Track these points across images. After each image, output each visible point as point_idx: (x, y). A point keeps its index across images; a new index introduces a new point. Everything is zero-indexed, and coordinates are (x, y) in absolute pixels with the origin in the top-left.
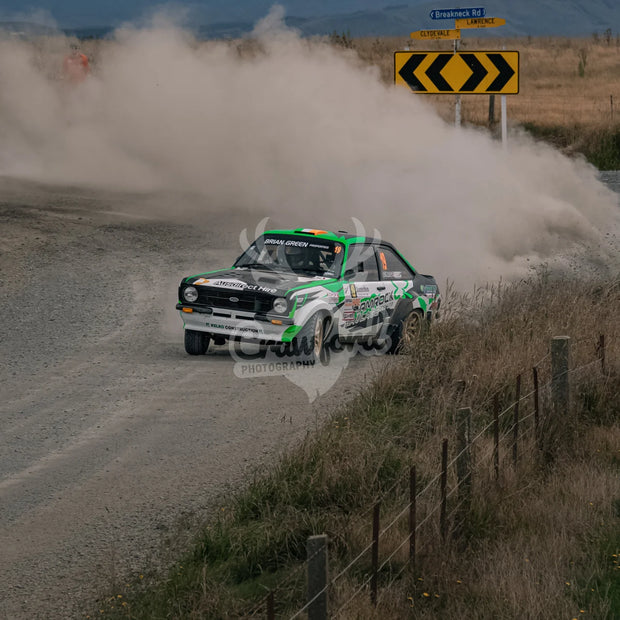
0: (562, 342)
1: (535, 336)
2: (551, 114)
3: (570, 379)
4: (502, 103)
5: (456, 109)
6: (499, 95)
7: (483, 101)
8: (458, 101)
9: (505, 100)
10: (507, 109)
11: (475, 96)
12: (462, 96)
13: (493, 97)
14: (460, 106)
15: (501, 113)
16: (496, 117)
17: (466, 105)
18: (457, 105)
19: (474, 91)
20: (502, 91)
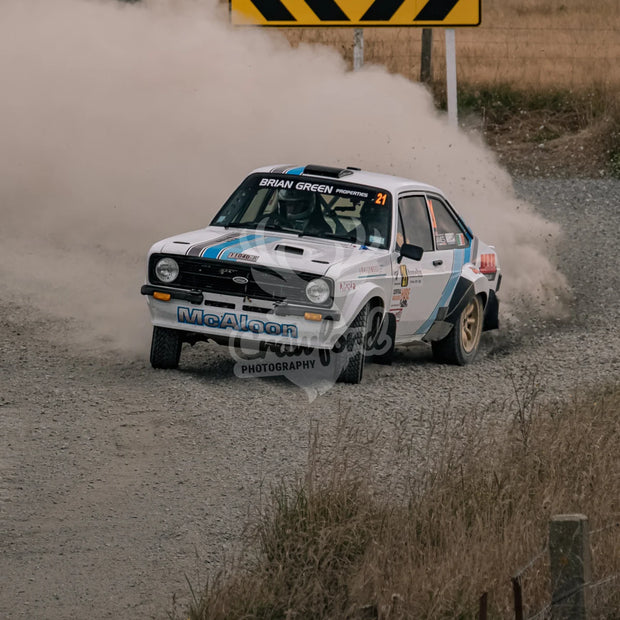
0: (571, 526)
1: (517, 516)
2: (548, 66)
3: (589, 603)
4: (447, 44)
5: (355, 56)
6: (441, 28)
7: (409, 40)
8: (358, 41)
9: (453, 38)
10: (457, 56)
11: (393, 30)
12: (365, 30)
13: (430, 32)
14: (362, 51)
15: (445, 64)
16: (436, 73)
17: (376, 48)
18: (356, 50)
19: (392, 21)
20: (446, 21)
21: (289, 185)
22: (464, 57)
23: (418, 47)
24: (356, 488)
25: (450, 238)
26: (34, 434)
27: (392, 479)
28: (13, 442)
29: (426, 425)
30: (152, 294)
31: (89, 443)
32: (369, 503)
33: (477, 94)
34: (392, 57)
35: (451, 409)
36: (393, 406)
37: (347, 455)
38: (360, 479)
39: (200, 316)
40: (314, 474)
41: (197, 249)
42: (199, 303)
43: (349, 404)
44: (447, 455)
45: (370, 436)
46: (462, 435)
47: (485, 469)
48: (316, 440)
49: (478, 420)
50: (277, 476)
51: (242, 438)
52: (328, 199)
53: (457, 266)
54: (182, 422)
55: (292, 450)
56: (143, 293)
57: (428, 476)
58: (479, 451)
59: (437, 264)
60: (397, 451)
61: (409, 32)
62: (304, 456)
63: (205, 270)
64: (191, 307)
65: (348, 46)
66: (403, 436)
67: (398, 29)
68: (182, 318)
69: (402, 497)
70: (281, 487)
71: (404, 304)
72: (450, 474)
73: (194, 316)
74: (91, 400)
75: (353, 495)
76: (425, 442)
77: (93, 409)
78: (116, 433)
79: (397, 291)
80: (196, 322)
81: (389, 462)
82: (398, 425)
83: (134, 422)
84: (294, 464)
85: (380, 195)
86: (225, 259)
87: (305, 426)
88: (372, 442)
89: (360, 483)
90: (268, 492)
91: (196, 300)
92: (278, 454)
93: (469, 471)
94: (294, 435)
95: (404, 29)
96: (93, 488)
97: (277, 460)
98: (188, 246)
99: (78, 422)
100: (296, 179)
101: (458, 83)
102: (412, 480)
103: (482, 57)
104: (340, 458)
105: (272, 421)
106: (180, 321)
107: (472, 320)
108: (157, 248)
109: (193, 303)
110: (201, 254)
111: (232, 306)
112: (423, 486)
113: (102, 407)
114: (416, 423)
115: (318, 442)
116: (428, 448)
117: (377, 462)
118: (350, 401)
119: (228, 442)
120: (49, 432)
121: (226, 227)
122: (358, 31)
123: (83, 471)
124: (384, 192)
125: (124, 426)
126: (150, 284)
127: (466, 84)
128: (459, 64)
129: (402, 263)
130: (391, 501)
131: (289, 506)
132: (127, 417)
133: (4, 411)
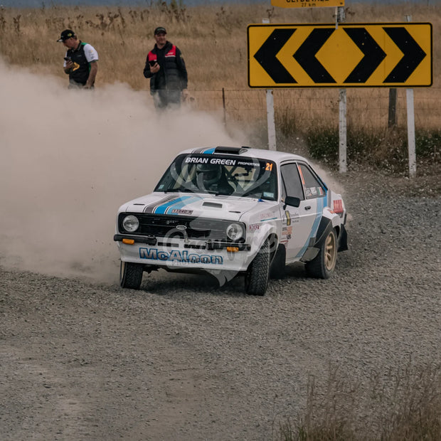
4: (408, 99)
5: (340, 109)
6: (403, 88)
7: (380, 97)
8: (343, 97)
9: (412, 95)
10: (415, 109)
11: (369, 89)
12: (348, 89)
13: (395, 91)
14: (345, 105)
15: (406, 115)
16: (399, 121)
17: (355, 103)
18: (341, 104)
19: (367, 83)
20: (407, 83)
21: (206, 161)
22: (419, 109)
23: (386, 102)
24: (342, 426)
25: (313, 190)
26: (106, 386)
27: (369, 419)
28: (91, 392)
29: (394, 379)
30: (122, 241)
31: (146, 392)
32: (351, 437)
33: (430, 136)
34: (367, 109)
35: (412, 367)
36: (369, 365)
37: (335, 401)
38: (346, 419)
39: (155, 253)
40: (311, 415)
41: (150, 208)
42: (154, 245)
43: (337, 364)
44: (409, 401)
45: (353, 386)
46: (420, 386)
47: (437, 412)
48: (312, 390)
49: (432, 375)
50: (284, 416)
51: (258, 389)
52: (229, 169)
53: (320, 209)
54: (214, 377)
55: (295, 397)
56: (115, 240)
57: (394, 417)
58: (432, 398)
59: (308, 208)
60: (372, 398)
61: (379, 91)
62: (303, 402)
63: (157, 222)
64: (149, 247)
65: (335, 102)
66: (377, 388)
67: (372, 89)
68: (142, 255)
69: (376, 432)
70: (287, 425)
71: (289, 237)
72: (412, 415)
73: (151, 253)
74: (148, 361)
75: (340, 431)
76: (393, 392)
77: (150, 368)
78: (166, 385)
79: (284, 229)
80: (152, 258)
81: (366, 407)
82: (373, 379)
83: (179, 377)
84: (297, 407)
85: (268, 164)
86: (170, 213)
87: (305, 380)
88: (354, 391)
89: (345, 422)
90: (278, 428)
91: (151, 242)
92: (284, 400)
93: (425, 413)
94: (297, 386)
95: (376, 89)
96: (149, 425)
97: (284, 405)
98: (144, 207)
99: (138, 377)
100: (210, 157)
101: (416, 128)
102: (384, 420)
103: (433, 109)
104: (331, 403)
105: (280, 376)
106: (141, 257)
107: (331, 247)
108: (123, 209)
109: (150, 244)
110: (154, 211)
111: (177, 245)
112: (392, 424)
113: (156, 366)
114: (386, 377)
115: (314, 391)
116: (395, 396)
117: (357, 406)
118: (337, 361)
119: (248, 392)
120: (117, 384)
121: (166, 192)
122: (343, 90)
123: (142, 413)
124: (270, 162)
125: (172, 379)
126: (119, 234)
127: (422, 129)
128: (416, 114)
129: (286, 209)
130: (368, 435)
131: (293, 438)
132: (174, 373)
133: (84, 369)
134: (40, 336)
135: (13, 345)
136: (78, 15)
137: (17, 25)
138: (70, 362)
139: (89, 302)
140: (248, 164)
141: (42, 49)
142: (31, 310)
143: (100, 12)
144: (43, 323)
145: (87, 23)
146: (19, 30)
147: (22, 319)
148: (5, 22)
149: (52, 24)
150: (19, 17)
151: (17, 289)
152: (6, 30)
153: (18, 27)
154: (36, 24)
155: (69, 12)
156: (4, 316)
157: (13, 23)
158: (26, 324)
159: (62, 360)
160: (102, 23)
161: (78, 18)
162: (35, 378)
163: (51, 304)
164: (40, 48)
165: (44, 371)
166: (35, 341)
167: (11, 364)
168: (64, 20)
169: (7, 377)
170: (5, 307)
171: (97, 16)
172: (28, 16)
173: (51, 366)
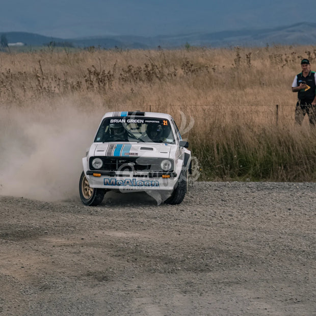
21: (124, 121)
30: (92, 174)
39: (114, 182)
41: (109, 153)
42: (114, 176)
63: (113, 161)
64: (110, 178)
73: (112, 182)
80: (113, 184)
85: (164, 121)
86: (124, 156)
98: (105, 152)
108: (91, 154)
109: (111, 176)
110: (113, 155)
111: (129, 176)
124: (166, 120)
126: (90, 170)
133: (297, 305)
134: (265, 281)
135: (246, 288)
136: (292, 52)
137: (248, 59)
138: (286, 300)
139: (300, 257)
140: (152, 122)
141: (266, 77)
142: (258, 263)
143: (308, 50)
144: (267, 273)
145: (299, 57)
146: (250, 63)
147: (252, 270)
148: (240, 57)
149: (274, 58)
150: (250, 54)
151: (248, 248)
152: (241, 63)
153: (250, 61)
154: (262, 59)
155: (286, 50)
156: (239, 267)
157: (246, 58)
158: (255, 273)
159: (281, 299)
160: (309, 57)
161: (292, 54)
162: (262, 312)
163: (273, 259)
164: (265, 76)
165: (268, 306)
166: (262, 285)
167: (245, 302)
168: (282, 55)
169: (242, 311)
170: (240, 261)
171: (306, 52)
172: (256, 53)
173: (273, 303)
